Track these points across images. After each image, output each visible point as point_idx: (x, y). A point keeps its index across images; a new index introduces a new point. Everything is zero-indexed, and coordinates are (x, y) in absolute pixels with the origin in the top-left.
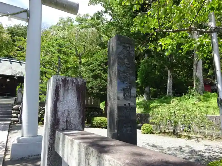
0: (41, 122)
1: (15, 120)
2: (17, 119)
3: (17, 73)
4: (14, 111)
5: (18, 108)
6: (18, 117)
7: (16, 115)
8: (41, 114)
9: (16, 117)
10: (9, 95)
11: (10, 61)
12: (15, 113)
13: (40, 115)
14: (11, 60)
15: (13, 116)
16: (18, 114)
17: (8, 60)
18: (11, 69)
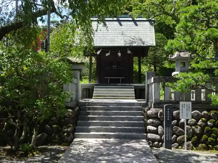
0: (204, 145)
1: (154, 137)
2: (158, 137)
3: (132, 40)
4: (151, 120)
5: (157, 114)
6: (159, 132)
7: (155, 128)
8: (200, 126)
9: (156, 132)
10: (124, 81)
11: (118, 21)
12: (152, 124)
13: (199, 128)
14: (120, 19)
15: (149, 130)
16: (157, 127)
17: (115, 19)
18: (123, 34)
